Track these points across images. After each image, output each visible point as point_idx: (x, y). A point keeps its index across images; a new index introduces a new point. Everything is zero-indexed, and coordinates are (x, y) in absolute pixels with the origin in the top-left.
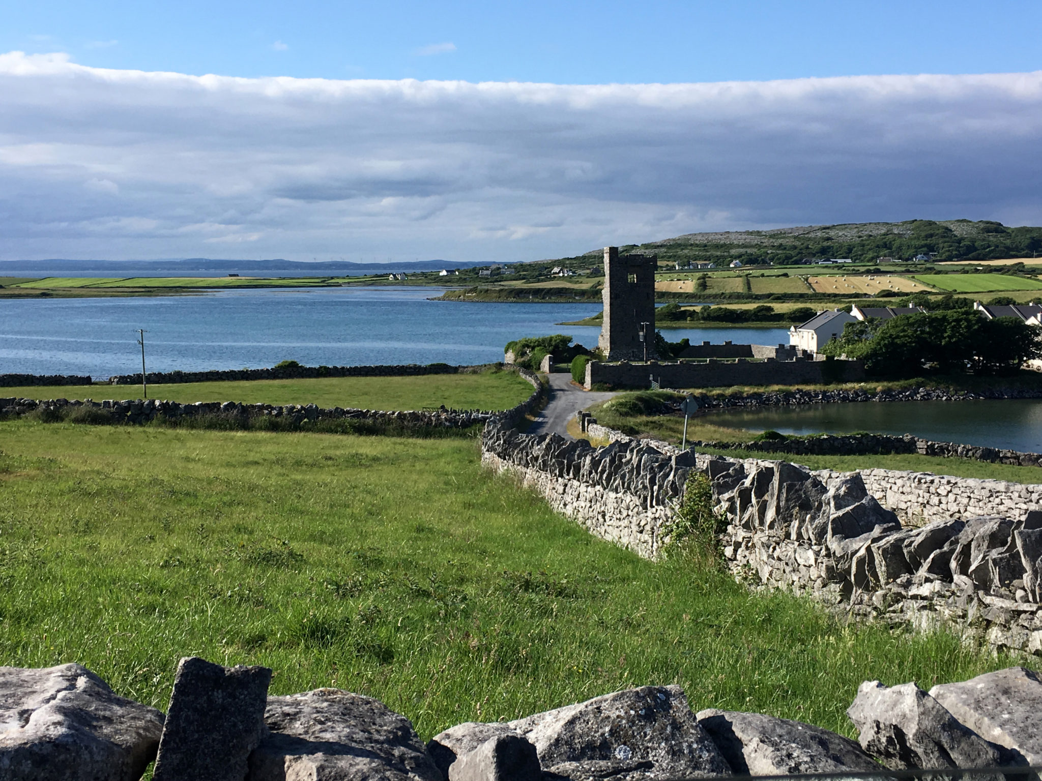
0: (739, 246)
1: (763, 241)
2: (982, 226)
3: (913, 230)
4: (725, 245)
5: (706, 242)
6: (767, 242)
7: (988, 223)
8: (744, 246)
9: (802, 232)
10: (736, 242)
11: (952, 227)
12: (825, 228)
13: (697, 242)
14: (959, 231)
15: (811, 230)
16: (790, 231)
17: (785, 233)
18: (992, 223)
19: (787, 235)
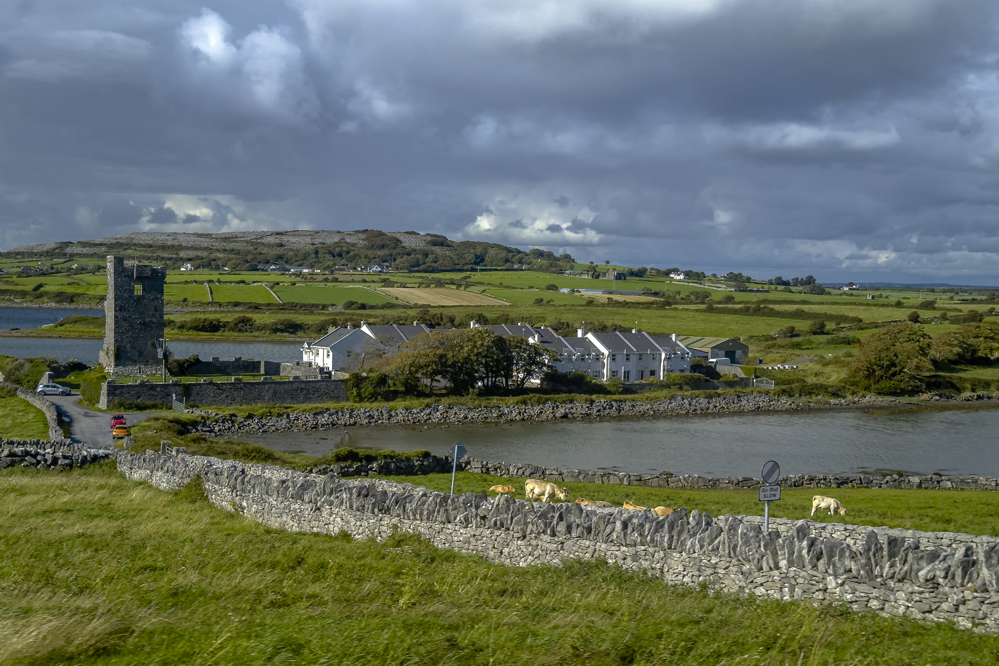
0: (187, 248)
1: (214, 244)
2: (429, 238)
3: (364, 240)
4: (173, 246)
5: (151, 242)
6: (217, 245)
7: (434, 236)
8: (193, 248)
9: (254, 237)
10: (184, 244)
11: (401, 238)
12: (278, 234)
13: (142, 242)
14: (409, 242)
15: (263, 235)
16: (241, 235)
17: (237, 237)
18: (438, 236)
19: (239, 239)
